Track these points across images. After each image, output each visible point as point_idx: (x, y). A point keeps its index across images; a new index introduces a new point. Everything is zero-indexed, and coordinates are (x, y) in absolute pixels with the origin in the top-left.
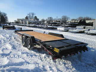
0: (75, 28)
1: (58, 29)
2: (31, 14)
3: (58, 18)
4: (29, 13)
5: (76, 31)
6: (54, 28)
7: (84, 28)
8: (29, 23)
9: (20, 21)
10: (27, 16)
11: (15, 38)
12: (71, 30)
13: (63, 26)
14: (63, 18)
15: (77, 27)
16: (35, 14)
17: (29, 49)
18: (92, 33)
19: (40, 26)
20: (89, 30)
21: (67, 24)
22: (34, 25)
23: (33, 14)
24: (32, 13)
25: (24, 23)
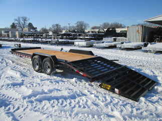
0: (102, 41)
1: (76, 43)
2: (21, 19)
3: (70, 25)
4: (17, 18)
5: (105, 46)
6: (68, 42)
7: (115, 40)
8: (21, 36)
9: (3, 32)
10: (13, 24)
11: (13, 62)
12: (97, 45)
13: (81, 39)
14: (78, 26)
15: (105, 39)
16: (29, 19)
17: (49, 74)
18: (127, 47)
19: (44, 40)
20: (122, 43)
21: (87, 36)
22: (33, 39)
23: (25, 20)
24: (23, 18)
25: (10, 36)
